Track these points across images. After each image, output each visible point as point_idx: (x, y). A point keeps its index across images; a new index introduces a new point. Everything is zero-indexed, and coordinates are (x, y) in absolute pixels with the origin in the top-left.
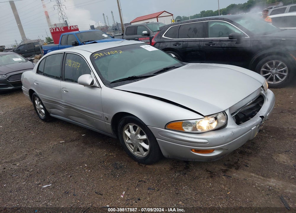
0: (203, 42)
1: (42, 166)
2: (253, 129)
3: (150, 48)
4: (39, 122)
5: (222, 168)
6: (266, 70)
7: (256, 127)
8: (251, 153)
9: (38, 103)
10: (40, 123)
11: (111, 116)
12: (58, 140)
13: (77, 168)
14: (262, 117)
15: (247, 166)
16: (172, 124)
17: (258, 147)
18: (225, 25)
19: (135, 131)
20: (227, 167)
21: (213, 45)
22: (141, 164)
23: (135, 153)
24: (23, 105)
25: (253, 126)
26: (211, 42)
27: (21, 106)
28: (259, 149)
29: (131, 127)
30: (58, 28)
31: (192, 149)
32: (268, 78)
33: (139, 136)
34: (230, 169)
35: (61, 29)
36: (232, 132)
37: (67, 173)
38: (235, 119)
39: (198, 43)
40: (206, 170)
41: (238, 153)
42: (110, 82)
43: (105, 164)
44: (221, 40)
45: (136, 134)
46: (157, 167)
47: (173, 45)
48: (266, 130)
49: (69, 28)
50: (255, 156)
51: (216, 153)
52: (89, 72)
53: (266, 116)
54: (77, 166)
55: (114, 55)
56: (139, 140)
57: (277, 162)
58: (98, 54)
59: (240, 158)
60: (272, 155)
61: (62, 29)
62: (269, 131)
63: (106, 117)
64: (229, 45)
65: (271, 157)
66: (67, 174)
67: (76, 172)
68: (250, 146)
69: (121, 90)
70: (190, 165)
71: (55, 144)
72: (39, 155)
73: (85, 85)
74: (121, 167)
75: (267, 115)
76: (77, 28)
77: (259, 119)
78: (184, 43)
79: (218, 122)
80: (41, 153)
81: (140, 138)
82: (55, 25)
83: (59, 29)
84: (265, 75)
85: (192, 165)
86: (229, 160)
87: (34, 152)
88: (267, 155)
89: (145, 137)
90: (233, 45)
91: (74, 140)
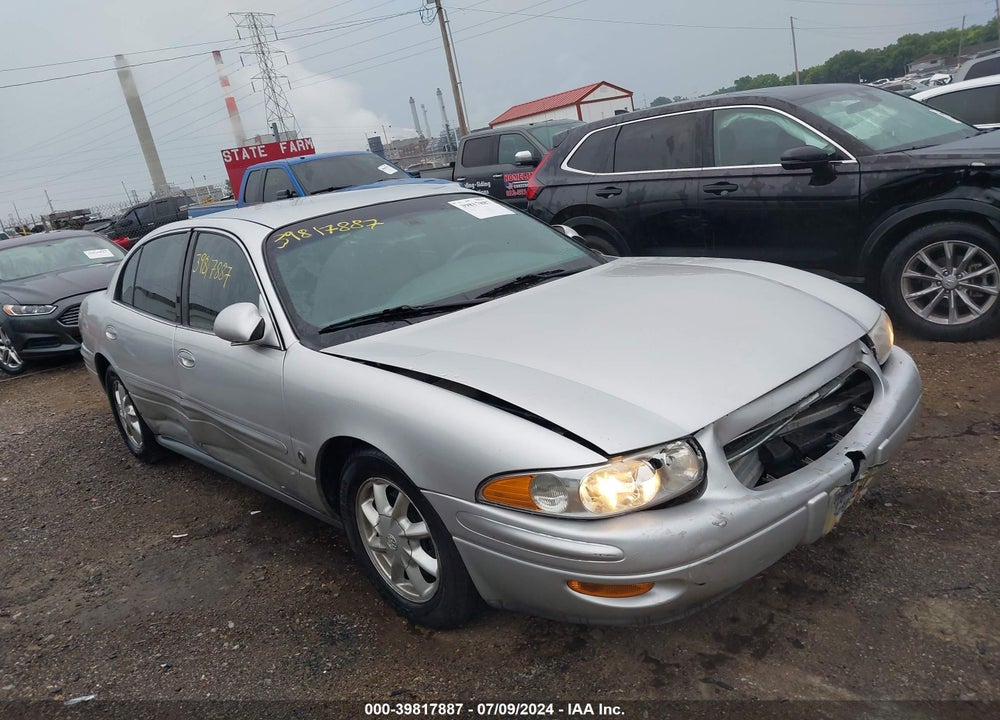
0: (695, 182)
1: (86, 625)
2: (811, 502)
3: (485, 209)
4: (128, 463)
5: (703, 651)
6: (919, 275)
7: (825, 494)
8: (826, 591)
9: (121, 400)
10: (129, 467)
11: (312, 450)
12: (168, 529)
13: (199, 635)
14: (856, 457)
15: (798, 645)
16: (499, 483)
17: (858, 569)
18: (771, 122)
19: (392, 504)
20: (723, 646)
21: (729, 191)
22: (416, 627)
23: (398, 585)
24: (94, 406)
25: (812, 492)
26: (723, 180)
27: (86, 409)
28: (857, 578)
29: (379, 490)
30: (247, 148)
31: (569, 582)
32: (930, 306)
33: (405, 523)
34: (731, 655)
35: (256, 150)
36: (721, 517)
37: (158, 655)
38: (759, 463)
39: (679, 186)
40: (643, 657)
41: (778, 589)
42: (317, 328)
43: (298, 621)
44: (756, 173)
45: (396, 517)
46: (471, 638)
47: (598, 195)
48: (900, 500)
49: (283, 149)
50: (838, 605)
51: (661, 597)
52: (251, 294)
53: (875, 451)
54: (202, 626)
55: (349, 234)
56: (406, 540)
57: (916, 630)
58: (291, 233)
59: (779, 610)
60: (902, 603)
61: (260, 152)
62: (908, 506)
63: (300, 454)
64: (786, 189)
65: (897, 610)
66: (158, 658)
67: (193, 649)
68: (824, 562)
69: (348, 358)
70: (591, 634)
71: (156, 543)
72: (91, 584)
73: (235, 339)
74: (345, 636)
75: (880, 448)
76: (309, 146)
77: (843, 465)
78: (634, 188)
79: (665, 478)
80: (99, 577)
81: (408, 533)
82: (258, 138)
83: (250, 152)
84: (919, 293)
85: (597, 636)
86: (734, 620)
87: (80, 574)
88: (882, 602)
89: (422, 528)
90: (800, 190)
91: (219, 531)
